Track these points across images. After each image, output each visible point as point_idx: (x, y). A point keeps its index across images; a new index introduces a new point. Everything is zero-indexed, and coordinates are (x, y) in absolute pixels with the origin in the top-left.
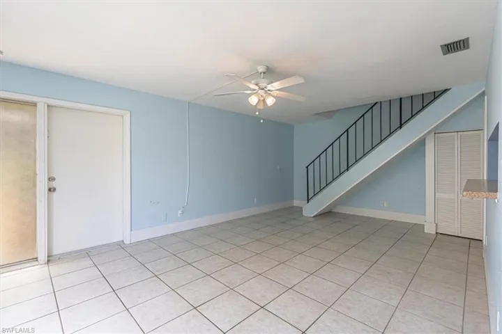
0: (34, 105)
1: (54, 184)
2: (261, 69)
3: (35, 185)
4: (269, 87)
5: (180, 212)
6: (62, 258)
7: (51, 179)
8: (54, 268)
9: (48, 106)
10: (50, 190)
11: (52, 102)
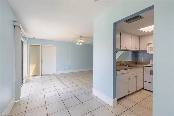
0: (39, 45)
1: (42, 61)
2: (79, 37)
3: (39, 61)
4: (81, 41)
5: (68, 68)
6: (44, 75)
7: (42, 60)
8: (42, 77)
9: (42, 46)
10: (42, 62)
11: (42, 45)
